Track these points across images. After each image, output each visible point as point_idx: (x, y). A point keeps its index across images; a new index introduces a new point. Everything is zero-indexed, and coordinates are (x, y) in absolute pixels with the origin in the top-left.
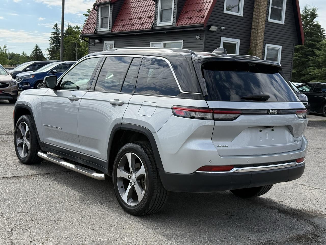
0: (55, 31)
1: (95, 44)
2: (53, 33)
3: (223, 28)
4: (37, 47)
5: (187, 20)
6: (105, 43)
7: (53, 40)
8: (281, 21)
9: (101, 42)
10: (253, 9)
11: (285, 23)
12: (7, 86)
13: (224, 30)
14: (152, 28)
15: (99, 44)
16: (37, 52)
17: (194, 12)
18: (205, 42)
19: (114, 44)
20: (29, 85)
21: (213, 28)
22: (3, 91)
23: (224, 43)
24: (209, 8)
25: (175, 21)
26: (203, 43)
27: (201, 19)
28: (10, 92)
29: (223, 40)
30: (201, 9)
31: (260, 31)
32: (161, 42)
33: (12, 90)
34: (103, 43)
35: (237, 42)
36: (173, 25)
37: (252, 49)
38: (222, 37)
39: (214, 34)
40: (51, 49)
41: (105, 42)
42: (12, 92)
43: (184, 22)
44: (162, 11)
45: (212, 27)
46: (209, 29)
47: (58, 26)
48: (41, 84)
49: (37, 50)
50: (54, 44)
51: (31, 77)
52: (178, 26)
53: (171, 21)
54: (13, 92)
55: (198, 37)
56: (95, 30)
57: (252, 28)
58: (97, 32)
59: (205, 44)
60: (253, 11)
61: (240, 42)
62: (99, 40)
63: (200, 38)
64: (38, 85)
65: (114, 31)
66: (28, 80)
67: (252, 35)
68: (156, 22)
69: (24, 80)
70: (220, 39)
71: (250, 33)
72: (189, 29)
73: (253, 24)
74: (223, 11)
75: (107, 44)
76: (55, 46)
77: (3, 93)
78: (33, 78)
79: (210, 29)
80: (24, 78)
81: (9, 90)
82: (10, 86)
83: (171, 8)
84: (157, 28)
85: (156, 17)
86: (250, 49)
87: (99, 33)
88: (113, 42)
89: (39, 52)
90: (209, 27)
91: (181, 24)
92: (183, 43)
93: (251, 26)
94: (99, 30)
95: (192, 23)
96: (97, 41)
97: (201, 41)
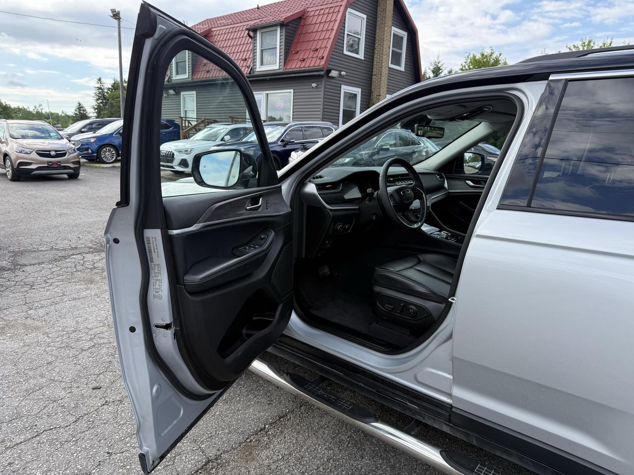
0: (99, 86)
1: (168, 96)
2: (96, 88)
3: (343, 73)
4: (80, 104)
5: (300, 63)
6: (183, 95)
7: (97, 96)
8: (401, 66)
9: (178, 94)
10: (374, 50)
11: (405, 69)
12: (64, 155)
13: (344, 76)
14: (250, 73)
15: (175, 96)
16: (80, 110)
17: (308, 52)
18: (325, 91)
19: (195, 95)
20: (90, 151)
21: (334, 73)
22: (59, 162)
23: (344, 92)
24: (329, 46)
25: (282, 64)
26: (322, 93)
27: (319, 61)
28: (69, 163)
29: (344, 89)
30: (317, 48)
31: (383, 78)
32: (262, 92)
33: (72, 161)
34: (180, 94)
35: (358, 92)
36: (279, 69)
37: (373, 100)
38: (342, 85)
39: (333, 81)
40: (96, 107)
41: (182, 93)
42: (72, 164)
43: (295, 65)
44: (262, 51)
45: (333, 71)
46: (329, 73)
47: (102, 80)
48: (106, 149)
49: (80, 107)
50: (99, 101)
51: (92, 140)
52: (287, 70)
53: (276, 64)
54: (74, 163)
55: (314, 85)
56: (169, 78)
57: (373, 74)
58: (171, 80)
59: (325, 95)
60: (374, 53)
61: (362, 92)
62: (175, 91)
63: (316, 86)
64: (103, 151)
65: (195, 78)
66: (87, 144)
67: (373, 84)
68: (255, 65)
69: (82, 145)
70: (341, 88)
71: (371, 81)
72: (302, 74)
73: (375, 70)
74: (343, 51)
75: (185, 96)
76: (101, 102)
77: (60, 165)
78: (95, 142)
79: (330, 75)
80: (82, 142)
81: (67, 161)
82: (68, 155)
83: (275, 47)
84: (256, 73)
85: (254, 59)
86: (372, 100)
87: (173, 82)
88: (194, 92)
89: (83, 110)
90: (329, 71)
91: (290, 68)
92: (294, 93)
93: (372, 72)
94: (174, 78)
95: (307, 66)
96: (171, 92)
97: (319, 89)
